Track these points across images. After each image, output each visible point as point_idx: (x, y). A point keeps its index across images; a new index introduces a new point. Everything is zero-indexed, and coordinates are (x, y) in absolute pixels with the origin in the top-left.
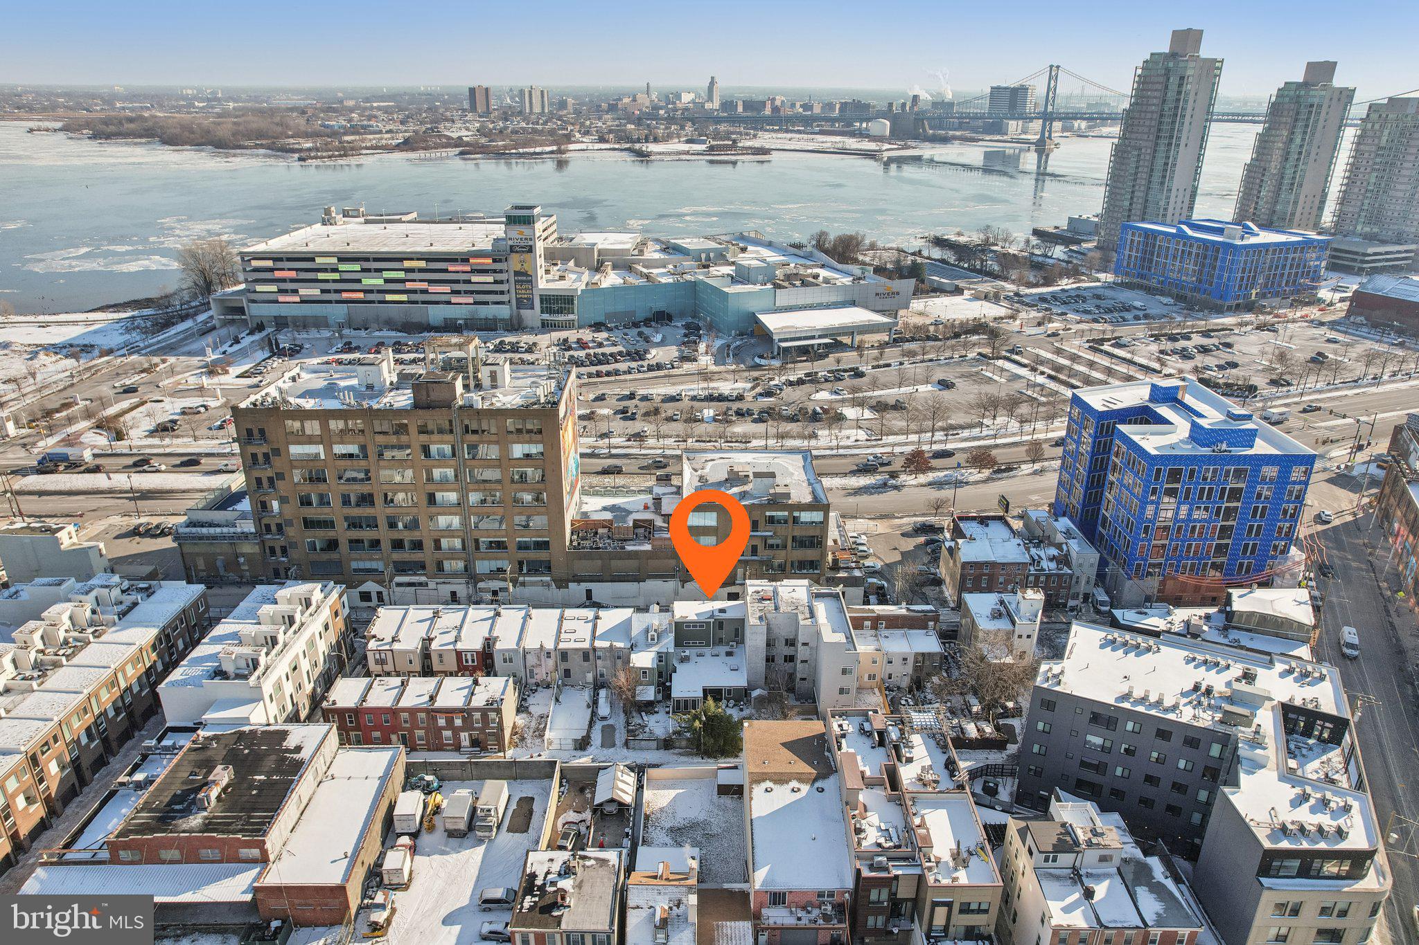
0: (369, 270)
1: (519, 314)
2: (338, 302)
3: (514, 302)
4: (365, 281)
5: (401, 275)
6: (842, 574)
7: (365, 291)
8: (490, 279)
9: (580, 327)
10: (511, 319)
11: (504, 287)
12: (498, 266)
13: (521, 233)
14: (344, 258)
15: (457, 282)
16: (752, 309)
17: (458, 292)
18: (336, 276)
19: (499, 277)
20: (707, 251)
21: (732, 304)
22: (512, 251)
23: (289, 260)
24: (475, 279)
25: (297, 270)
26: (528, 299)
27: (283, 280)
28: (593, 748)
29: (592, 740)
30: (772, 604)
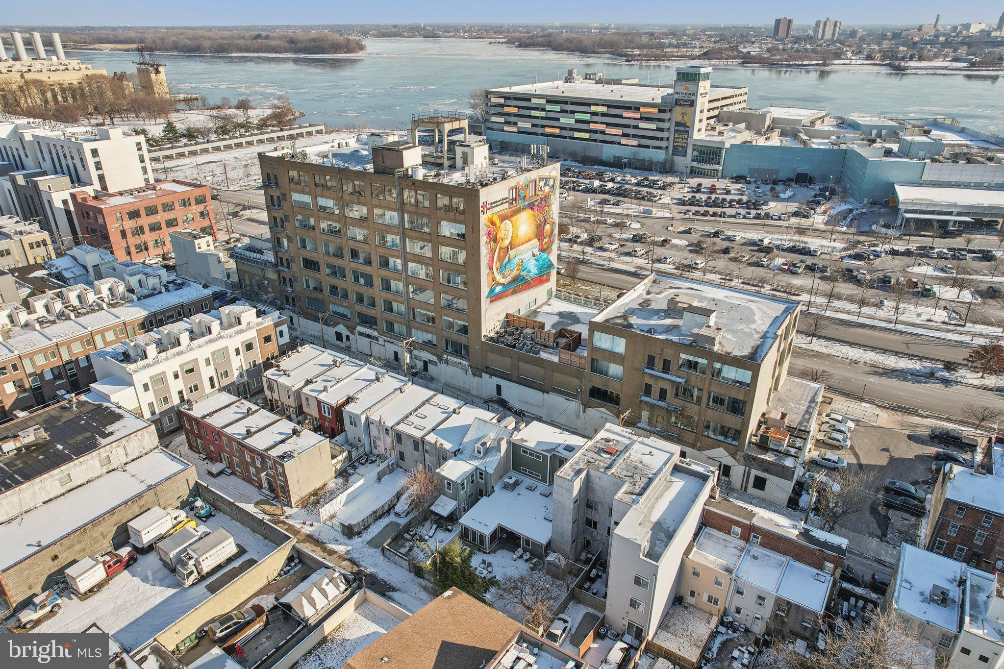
0: (565, 111)
1: (672, 161)
2: (542, 135)
3: (671, 148)
4: (562, 120)
5: (587, 117)
6: (769, 457)
7: (561, 128)
8: (654, 126)
9: (723, 177)
10: (665, 163)
11: (665, 135)
12: (662, 116)
13: (687, 89)
14: (551, 101)
15: (628, 126)
16: (892, 180)
17: (627, 136)
18: (543, 114)
19: (662, 125)
20: (880, 128)
21: (869, 172)
22: (676, 104)
23: (516, 99)
24: (642, 125)
25: (519, 107)
26: (683, 147)
27: (509, 114)
28: (360, 539)
29: (364, 534)
30: (609, 462)
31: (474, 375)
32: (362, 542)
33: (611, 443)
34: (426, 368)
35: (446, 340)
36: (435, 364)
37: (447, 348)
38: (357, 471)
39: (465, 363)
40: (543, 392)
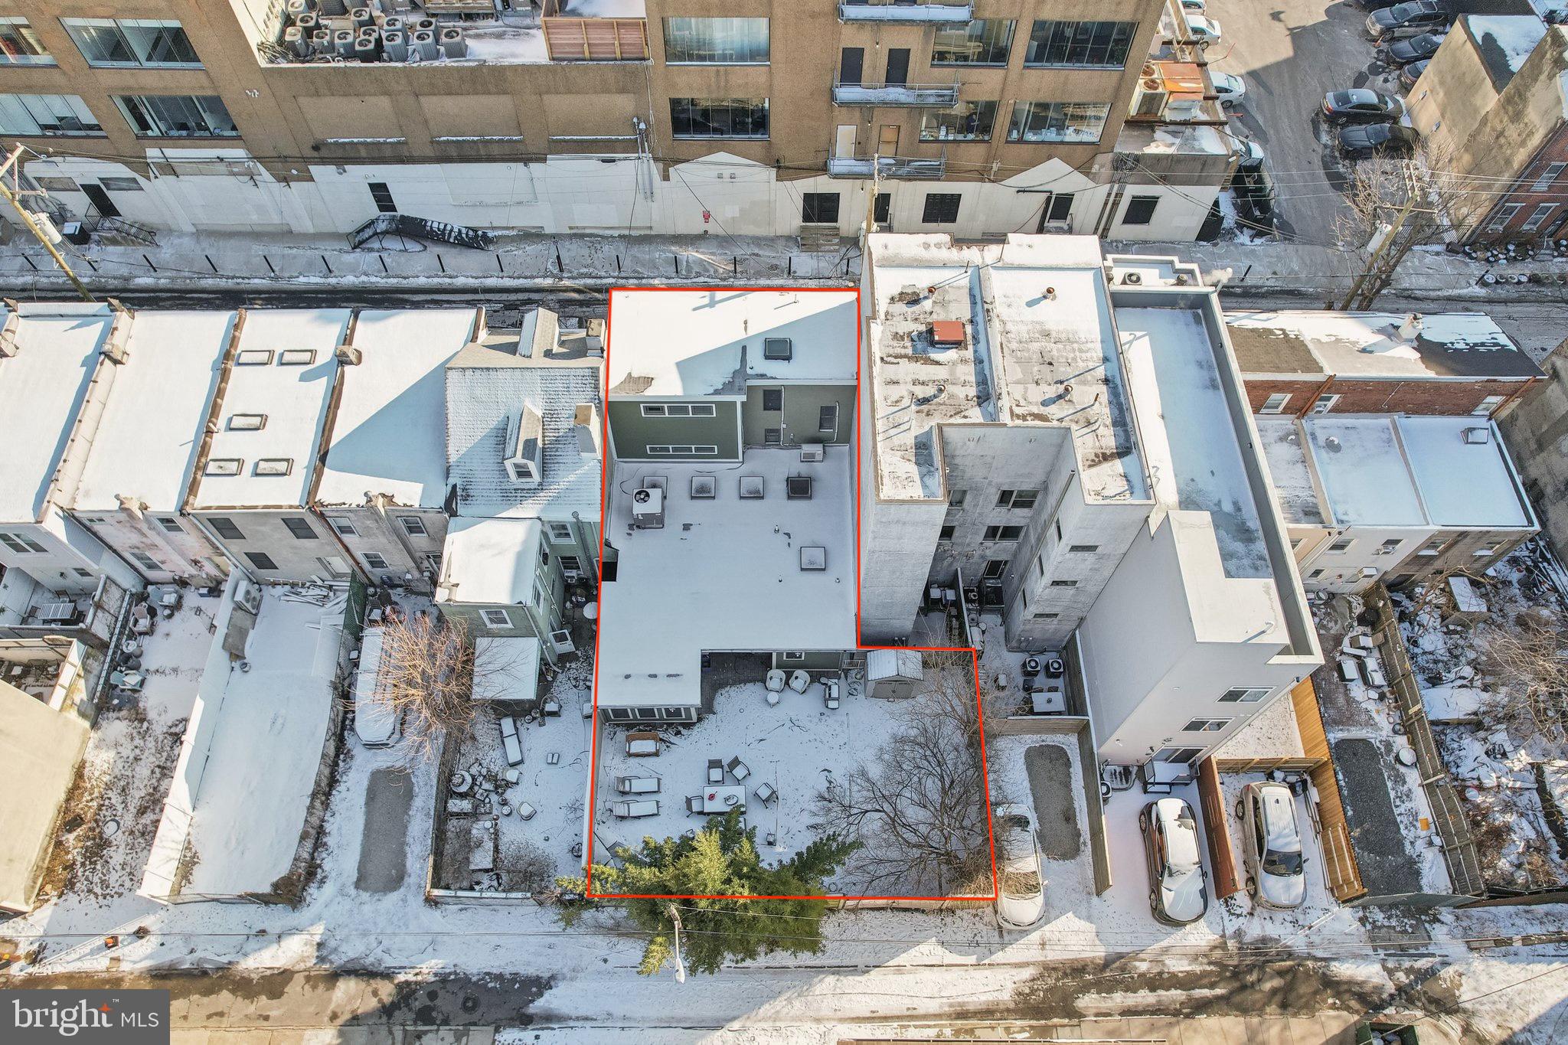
6: (1161, 145)
28: (329, 888)
29: (327, 865)
30: (968, 373)
31: (285, 180)
32: (342, 892)
33: (927, 305)
34: (107, 209)
35: (129, 102)
36: (132, 185)
37: (144, 125)
38: (147, 662)
39: (240, 153)
40: (526, 159)
